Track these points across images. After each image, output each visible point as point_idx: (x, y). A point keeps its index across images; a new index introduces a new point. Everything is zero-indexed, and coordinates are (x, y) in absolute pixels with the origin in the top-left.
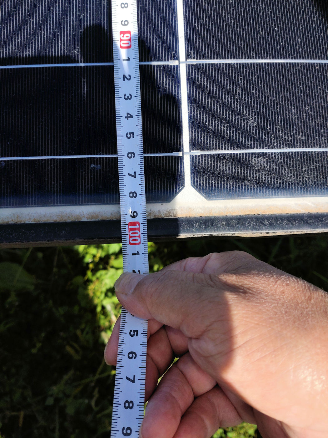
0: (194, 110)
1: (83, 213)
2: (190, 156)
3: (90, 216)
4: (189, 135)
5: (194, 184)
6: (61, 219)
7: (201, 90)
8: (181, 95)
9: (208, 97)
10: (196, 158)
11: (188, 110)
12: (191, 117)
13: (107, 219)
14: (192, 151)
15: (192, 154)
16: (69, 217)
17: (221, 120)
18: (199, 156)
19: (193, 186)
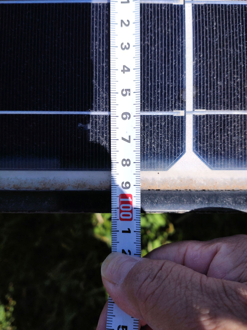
0: (200, 61)
1: (69, 180)
2: (194, 115)
3: (76, 184)
4: (194, 91)
5: (197, 150)
6: (44, 187)
7: (210, 37)
8: (185, 42)
9: (217, 45)
10: (200, 119)
11: (194, 61)
12: (196, 69)
13: (95, 188)
14: (196, 110)
15: (196, 114)
16: (52, 185)
17: (231, 73)
18: (204, 116)
19: (195, 152)
